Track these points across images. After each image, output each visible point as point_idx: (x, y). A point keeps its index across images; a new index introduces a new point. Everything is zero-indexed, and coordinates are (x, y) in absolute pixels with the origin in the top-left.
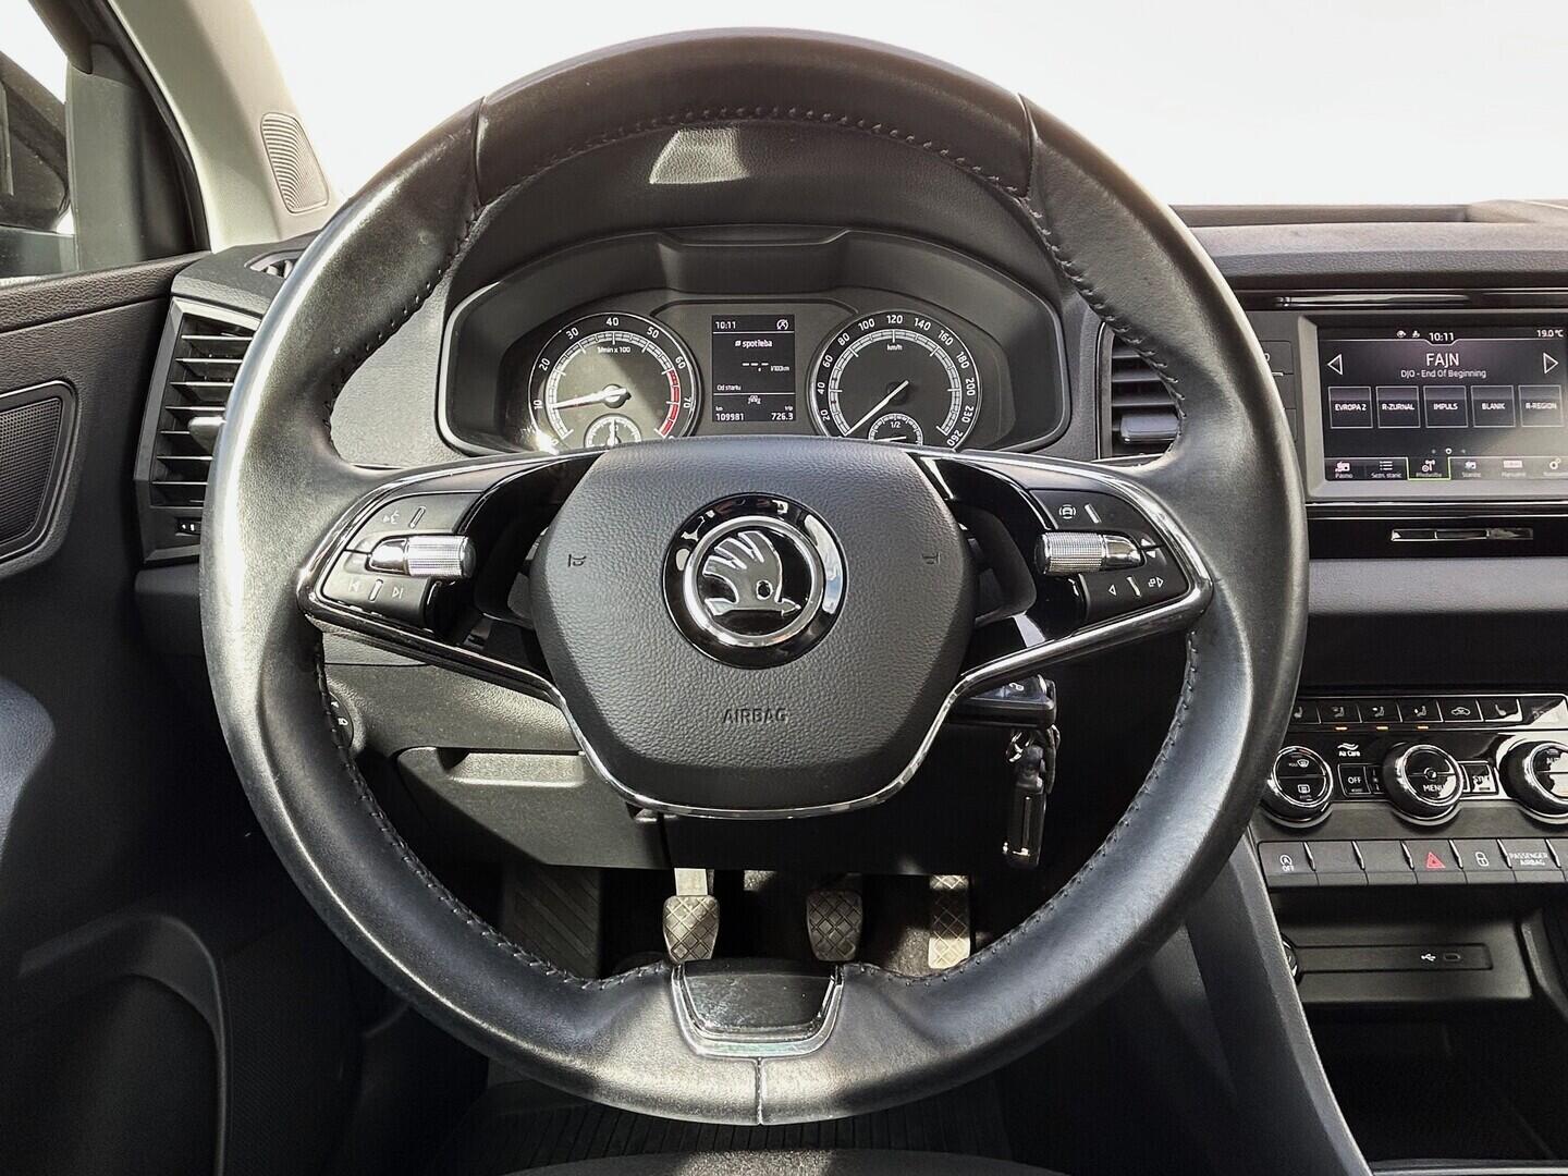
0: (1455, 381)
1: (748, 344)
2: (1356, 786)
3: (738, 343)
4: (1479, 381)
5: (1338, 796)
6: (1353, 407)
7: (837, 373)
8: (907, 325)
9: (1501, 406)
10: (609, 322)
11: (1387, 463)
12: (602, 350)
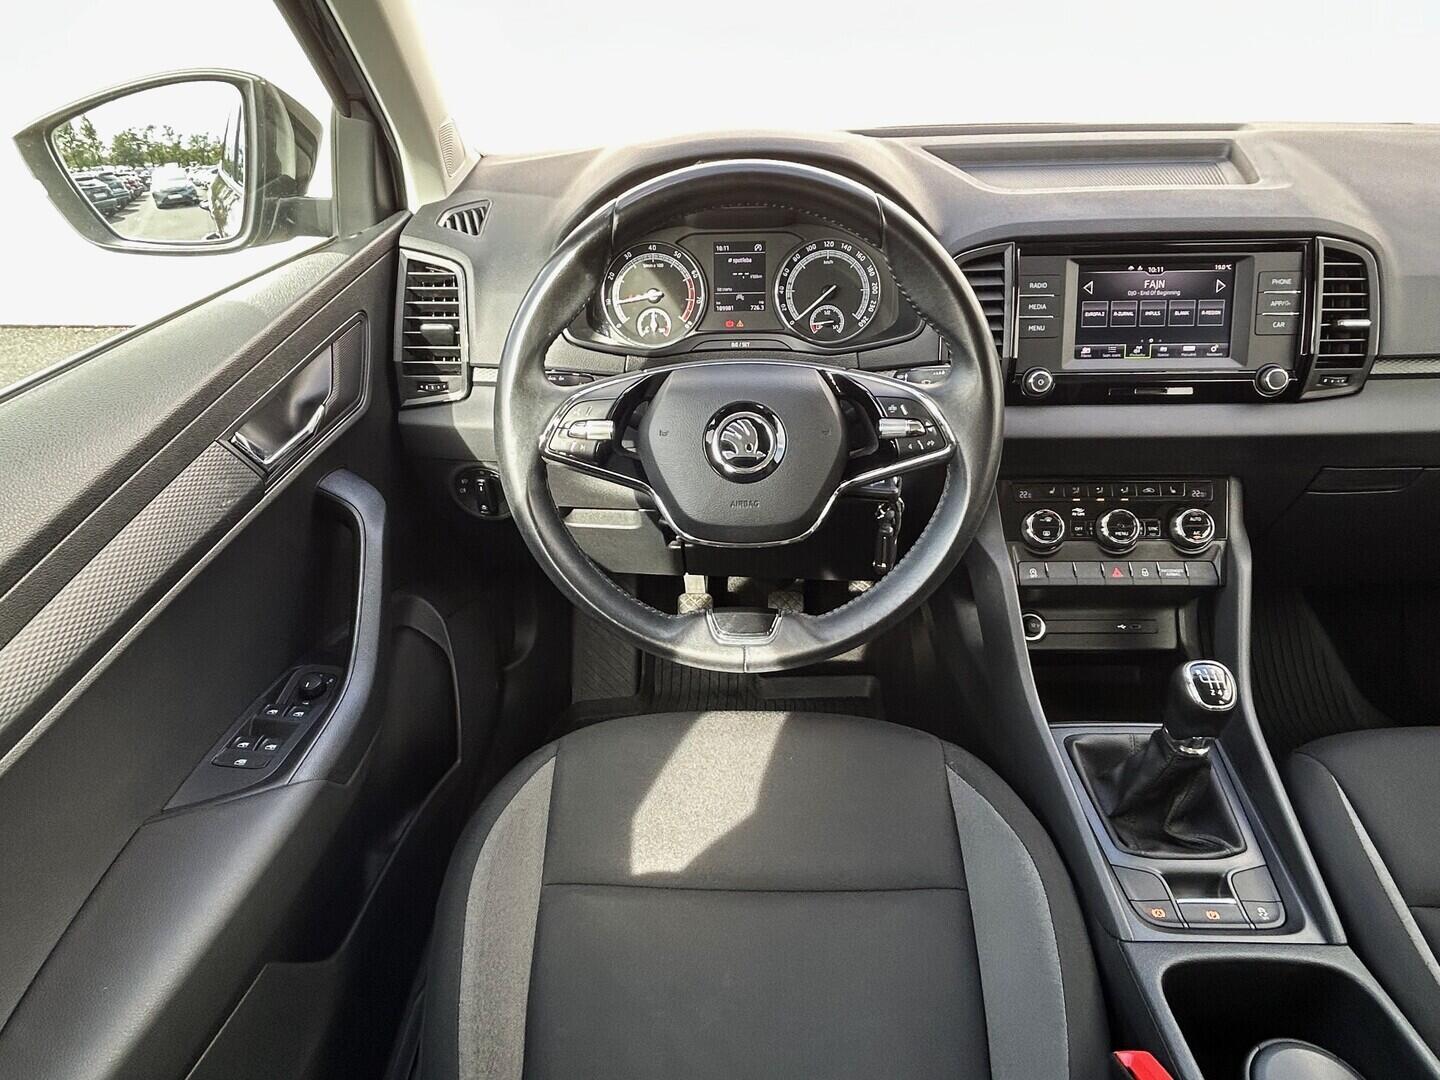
0: (1161, 298)
1: (736, 261)
2: (1079, 532)
3: (730, 260)
4: (1175, 297)
5: (1066, 537)
6: (1096, 314)
7: (791, 280)
8: (837, 247)
9: (1187, 313)
10: (650, 248)
11: (1112, 347)
12: (645, 266)
